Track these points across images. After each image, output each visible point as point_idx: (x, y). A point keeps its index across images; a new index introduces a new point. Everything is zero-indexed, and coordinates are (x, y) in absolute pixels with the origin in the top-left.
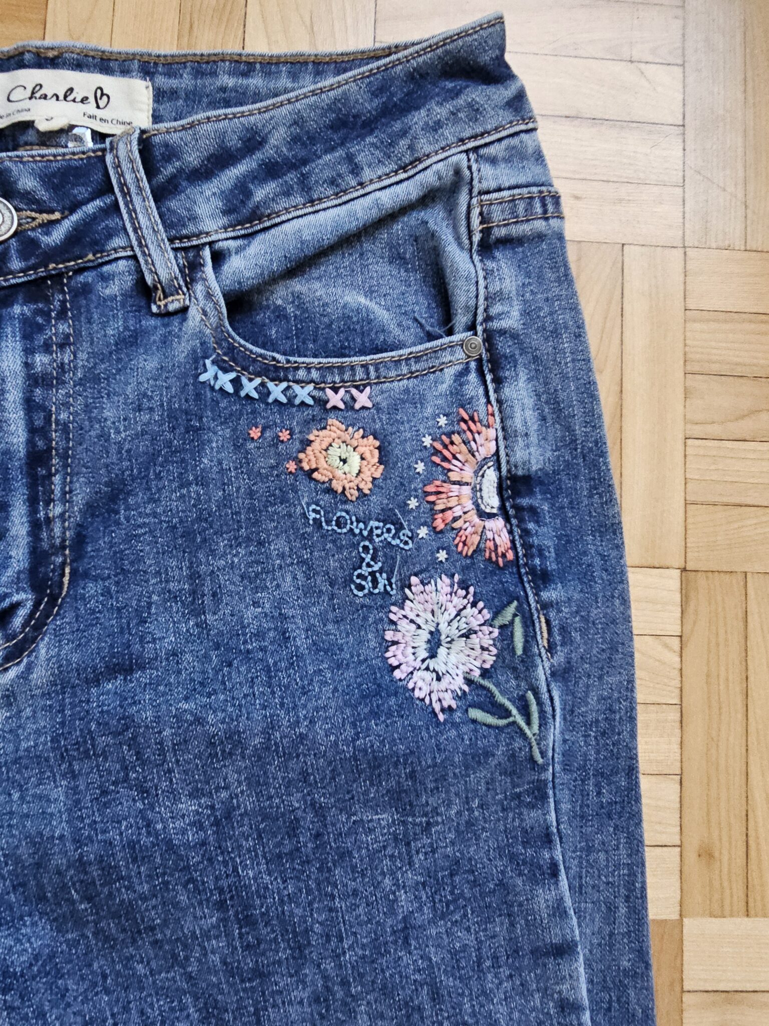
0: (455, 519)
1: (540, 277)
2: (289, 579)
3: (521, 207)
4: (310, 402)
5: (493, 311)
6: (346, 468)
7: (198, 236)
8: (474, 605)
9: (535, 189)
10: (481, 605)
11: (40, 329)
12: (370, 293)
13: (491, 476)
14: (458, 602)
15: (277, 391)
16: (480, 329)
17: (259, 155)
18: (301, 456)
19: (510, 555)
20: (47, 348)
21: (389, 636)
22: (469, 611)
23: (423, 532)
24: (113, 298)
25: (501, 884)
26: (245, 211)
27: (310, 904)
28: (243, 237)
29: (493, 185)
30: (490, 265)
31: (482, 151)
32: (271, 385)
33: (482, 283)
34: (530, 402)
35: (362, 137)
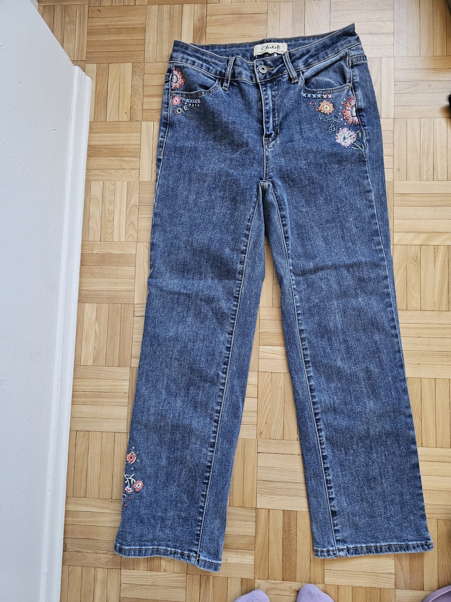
0: (348, 117)
1: (363, 71)
2: (317, 130)
3: (359, 58)
4: (320, 97)
5: (354, 78)
6: (327, 109)
7: (299, 69)
8: (352, 131)
9: (361, 55)
10: (353, 131)
11: (273, 88)
12: (330, 78)
13: (354, 109)
14: (348, 132)
15: (314, 96)
16: (351, 82)
17: (309, 54)
18: (319, 108)
19: (358, 123)
20: (274, 91)
21: (336, 138)
22: (351, 133)
23: (342, 119)
24: (285, 81)
25: (358, 181)
26: (307, 64)
27: (324, 181)
28: (307, 69)
29: (353, 55)
30: (353, 70)
31: (351, 49)
32: (313, 95)
33: (352, 73)
34: (361, 95)
35: (328, 49)
